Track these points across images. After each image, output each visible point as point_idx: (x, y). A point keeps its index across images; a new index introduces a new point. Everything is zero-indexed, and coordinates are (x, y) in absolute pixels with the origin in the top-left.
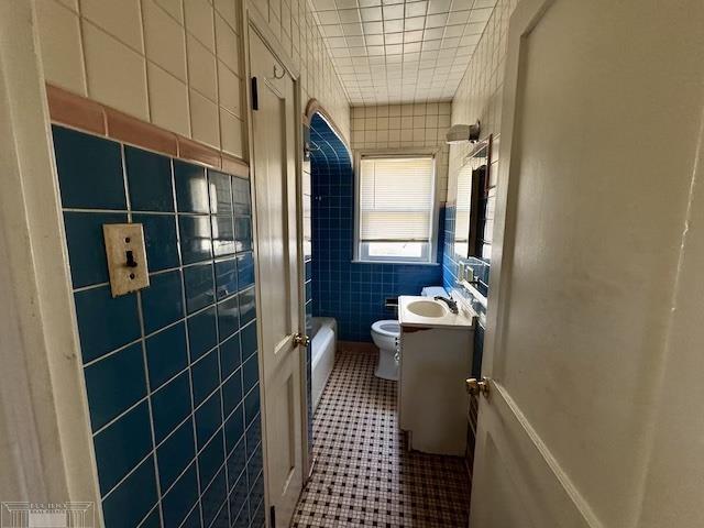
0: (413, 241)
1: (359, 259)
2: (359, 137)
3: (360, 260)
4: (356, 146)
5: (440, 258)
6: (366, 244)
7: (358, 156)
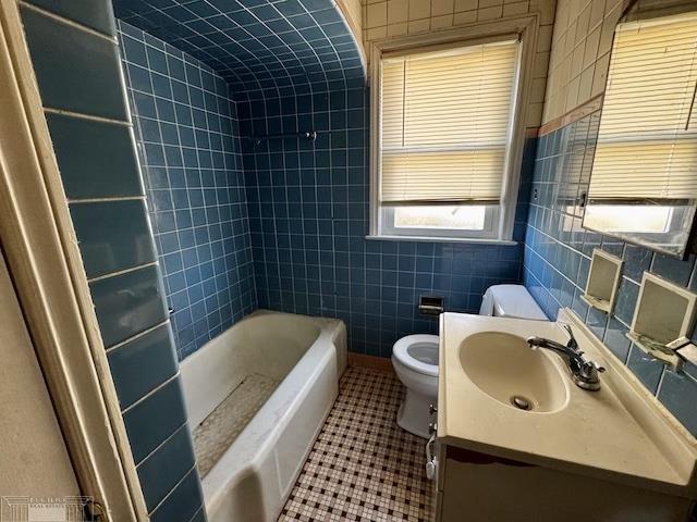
0: (470, 202)
1: (379, 232)
2: (378, 15)
3: (380, 236)
4: (372, 35)
5: (520, 233)
6: (391, 208)
7: (376, 53)
